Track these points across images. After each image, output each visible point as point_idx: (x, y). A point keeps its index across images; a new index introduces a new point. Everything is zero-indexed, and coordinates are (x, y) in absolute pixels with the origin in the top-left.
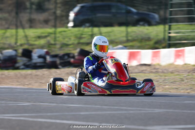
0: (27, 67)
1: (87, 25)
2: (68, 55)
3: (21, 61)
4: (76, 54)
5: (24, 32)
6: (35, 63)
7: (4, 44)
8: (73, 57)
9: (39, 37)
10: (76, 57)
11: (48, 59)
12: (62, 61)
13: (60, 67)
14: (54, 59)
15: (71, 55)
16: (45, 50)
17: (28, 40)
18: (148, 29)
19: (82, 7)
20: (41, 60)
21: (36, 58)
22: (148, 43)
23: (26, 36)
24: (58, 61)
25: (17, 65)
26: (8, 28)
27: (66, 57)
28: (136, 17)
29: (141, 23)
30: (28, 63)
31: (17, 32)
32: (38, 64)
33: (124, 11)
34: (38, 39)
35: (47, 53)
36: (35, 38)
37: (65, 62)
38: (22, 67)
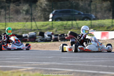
0: (42, 41)
1: (59, 20)
2: (63, 34)
3: (39, 38)
4: (68, 34)
5: (36, 23)
6: (46, 39)
7: (25, 29)
8: (67, 36)
9: (43, 26)
10: (68, 36)
11: (53, 37)
12: (61, 38)
13: (59, 41)
14: (56, 37)
15: (65, 35)
16: (51, 32)
17: (37, 28)
18: (98, 22)
19: (56, 12)
20: (49, 37)
21: (47, 36)
22: (103, 28)
23: (36, 26)
24: (59, 38)
25: (37, 40)
26: (27, 22)
27: (63, 36)
28: (83, 16)
29: (86, 19)
30: (42, 39)
31: (32, 23)
32: (48, 39)
33: (77, 13)
34: (42, 27)
35: (53, 34)
36: (40, 26)
37: (62, 38)
38: (39, 41)
